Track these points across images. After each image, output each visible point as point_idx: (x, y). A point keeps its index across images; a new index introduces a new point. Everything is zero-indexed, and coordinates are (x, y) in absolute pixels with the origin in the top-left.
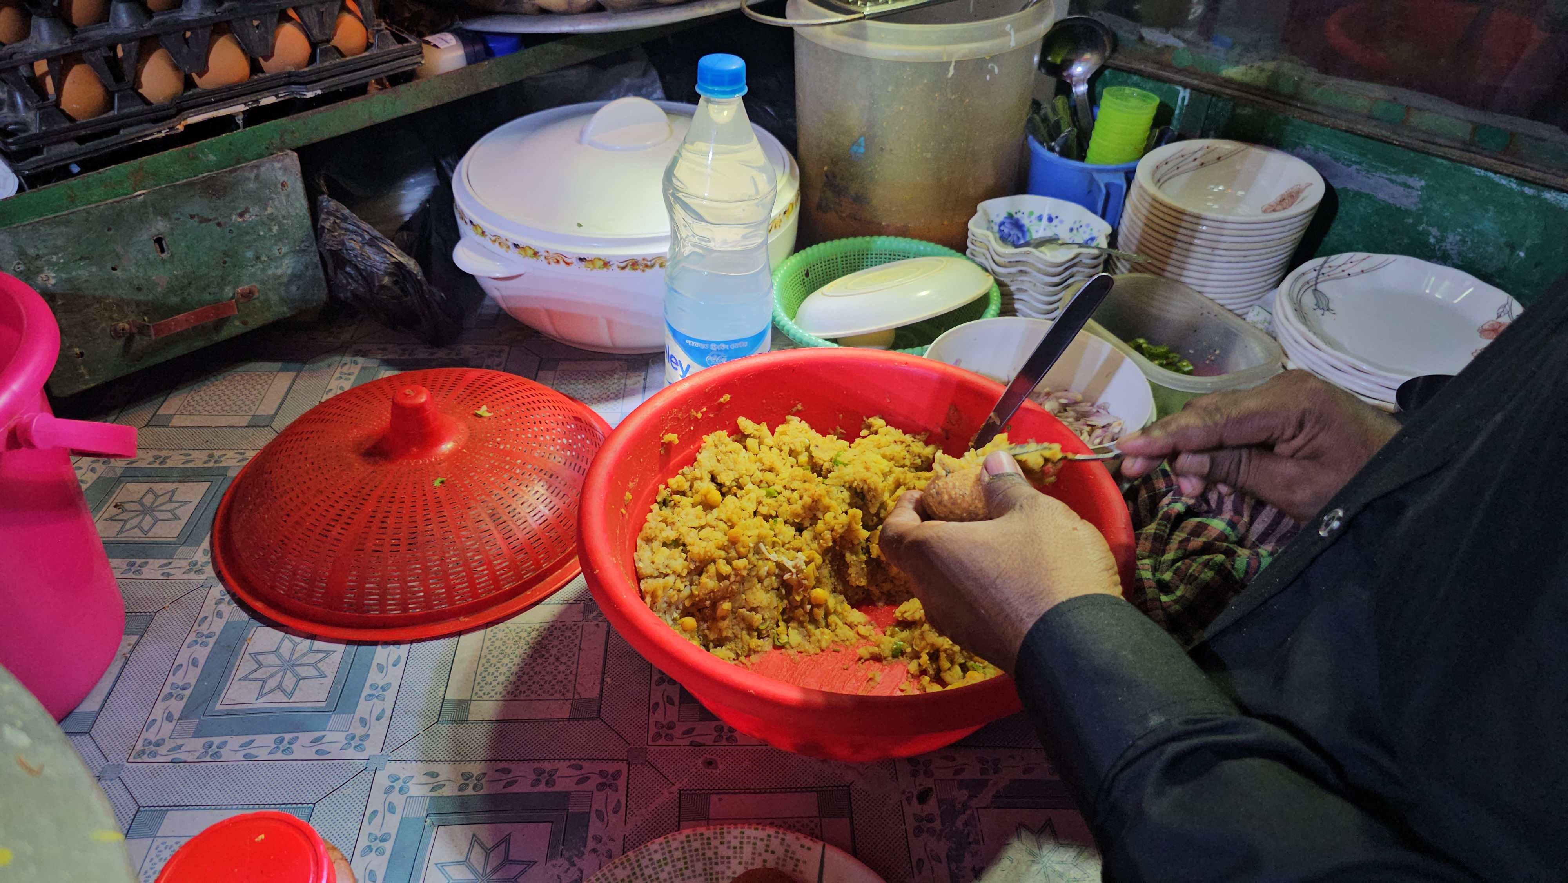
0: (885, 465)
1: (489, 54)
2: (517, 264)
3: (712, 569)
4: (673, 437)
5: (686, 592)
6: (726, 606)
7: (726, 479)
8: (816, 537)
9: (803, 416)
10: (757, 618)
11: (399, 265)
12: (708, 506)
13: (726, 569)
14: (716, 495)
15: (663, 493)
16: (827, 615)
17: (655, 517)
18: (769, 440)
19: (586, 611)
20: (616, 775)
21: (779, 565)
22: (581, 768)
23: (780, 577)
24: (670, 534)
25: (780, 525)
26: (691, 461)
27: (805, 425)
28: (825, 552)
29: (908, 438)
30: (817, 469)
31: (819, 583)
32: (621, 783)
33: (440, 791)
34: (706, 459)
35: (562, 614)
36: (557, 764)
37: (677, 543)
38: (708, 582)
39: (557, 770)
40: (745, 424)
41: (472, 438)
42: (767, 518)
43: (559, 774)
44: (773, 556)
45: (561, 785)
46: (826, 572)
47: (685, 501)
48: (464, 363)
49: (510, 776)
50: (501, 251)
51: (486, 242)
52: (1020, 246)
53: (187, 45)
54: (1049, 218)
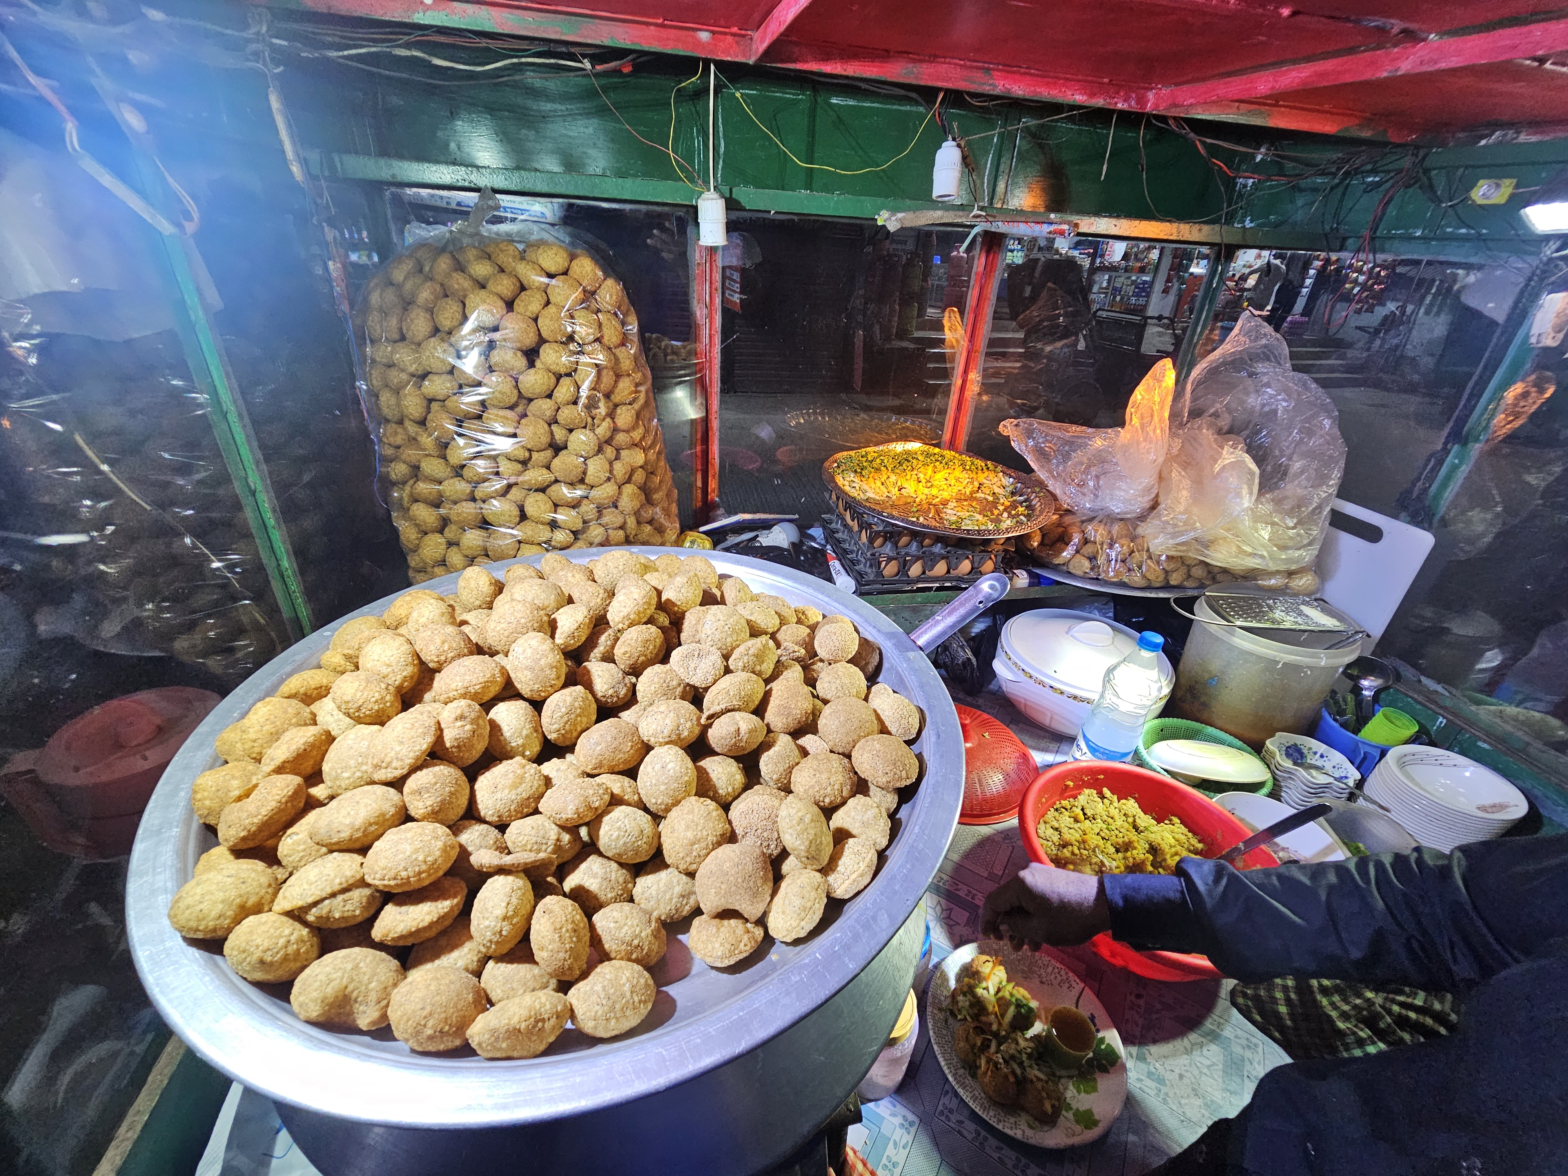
0: (1173, 842)
1: (1039, 584)
2: (1022, 677)
3: (1070, 848)
4: (1071, 784)
5: (1055, 852)
7: (1089, 813)
8: (1125, 858)
9: (1137, 800)
11: (969, 659)
12: (1076, 821)
13: (1076, 851)
14: (1082, 817)
15: (1057, 806)
17: (1052, 813)
18: (1116, 804)
19: (1005, 839)
21: (1102, 862)
23: (1100, 867)
24: (1057, 825)
25: (1109, 844)
26: (1075, 797)
27: (1136, 805)
29: (1190, 835)
30: (1136, 828)
34: (1082, 799)
35: (995, 835)
37: (1056, 829)
38: (1066, 852)
40: (1106, 791)
41: (979, 744)
42: (1103, 838)
44: (1101, 857)
47: (1066, 813)
48: (978, 707)
49: (958, 887)
50: (1016, 670)
51: (1010, 663)
52: (1295, 764)
53: (930, 561)
54: (1322, 756)
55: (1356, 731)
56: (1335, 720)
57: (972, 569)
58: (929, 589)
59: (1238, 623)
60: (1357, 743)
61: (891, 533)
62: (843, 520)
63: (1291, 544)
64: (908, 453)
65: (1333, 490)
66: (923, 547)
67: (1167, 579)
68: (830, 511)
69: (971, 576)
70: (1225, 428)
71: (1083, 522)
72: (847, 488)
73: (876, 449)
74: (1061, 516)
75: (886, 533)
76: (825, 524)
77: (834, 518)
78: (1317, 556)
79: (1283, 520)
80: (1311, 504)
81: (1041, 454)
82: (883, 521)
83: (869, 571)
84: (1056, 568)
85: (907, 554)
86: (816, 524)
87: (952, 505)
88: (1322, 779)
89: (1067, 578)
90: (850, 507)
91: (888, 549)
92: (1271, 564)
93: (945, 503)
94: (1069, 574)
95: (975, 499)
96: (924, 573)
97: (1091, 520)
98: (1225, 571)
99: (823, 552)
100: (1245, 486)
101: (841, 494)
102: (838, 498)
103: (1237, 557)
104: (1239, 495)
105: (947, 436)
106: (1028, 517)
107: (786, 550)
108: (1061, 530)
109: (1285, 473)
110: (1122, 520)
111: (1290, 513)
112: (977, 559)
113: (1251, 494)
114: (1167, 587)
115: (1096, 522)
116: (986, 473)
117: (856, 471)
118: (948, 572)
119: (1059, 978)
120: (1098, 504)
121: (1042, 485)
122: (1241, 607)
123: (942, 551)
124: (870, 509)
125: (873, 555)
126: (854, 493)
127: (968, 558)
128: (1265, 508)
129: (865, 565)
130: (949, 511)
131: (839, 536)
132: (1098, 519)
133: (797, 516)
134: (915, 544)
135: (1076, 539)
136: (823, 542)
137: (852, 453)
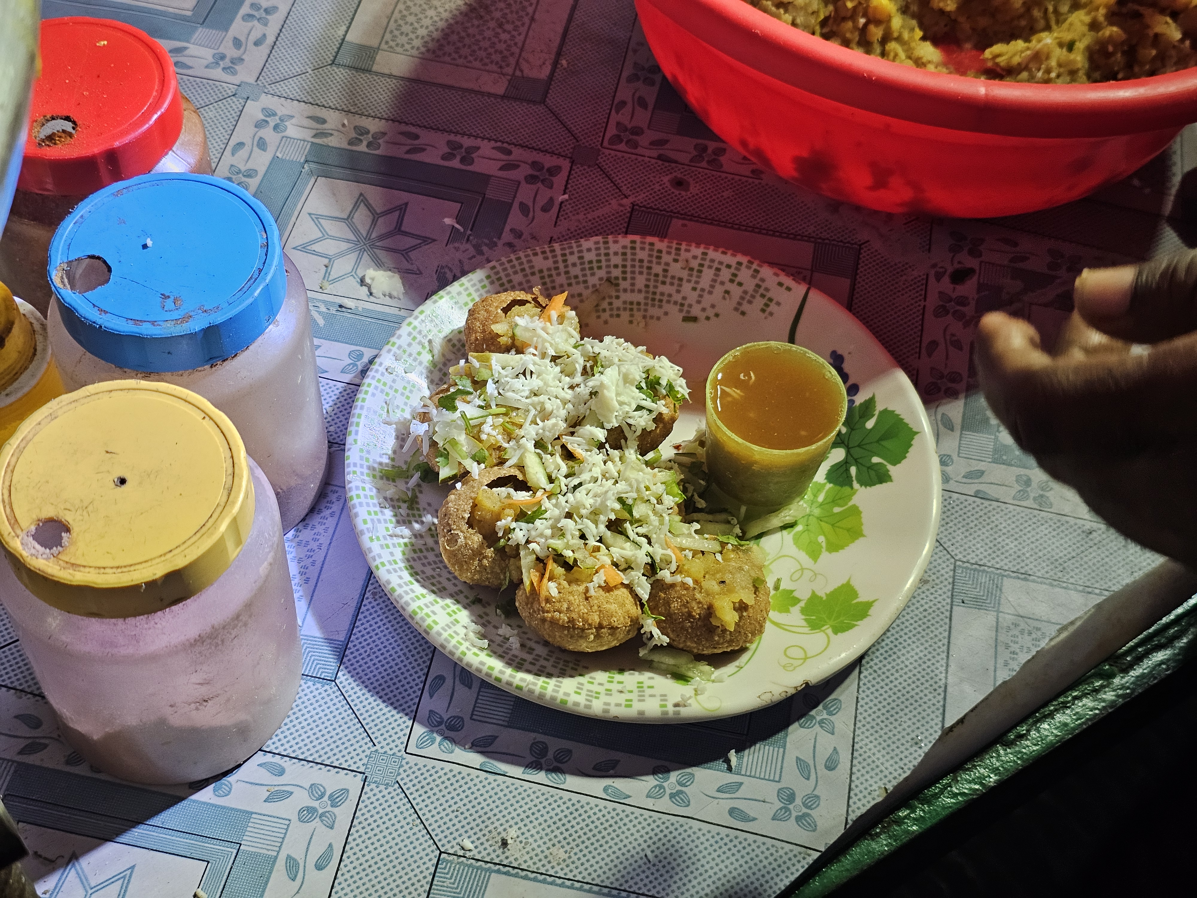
20: (554, 171)
22: (509, 153)
32: (559, 179)
33: (325, 140)
36: (478, 142)
39: (478, 148)
43: (480, 152)
45: (480, 166)
49: (416, 142)
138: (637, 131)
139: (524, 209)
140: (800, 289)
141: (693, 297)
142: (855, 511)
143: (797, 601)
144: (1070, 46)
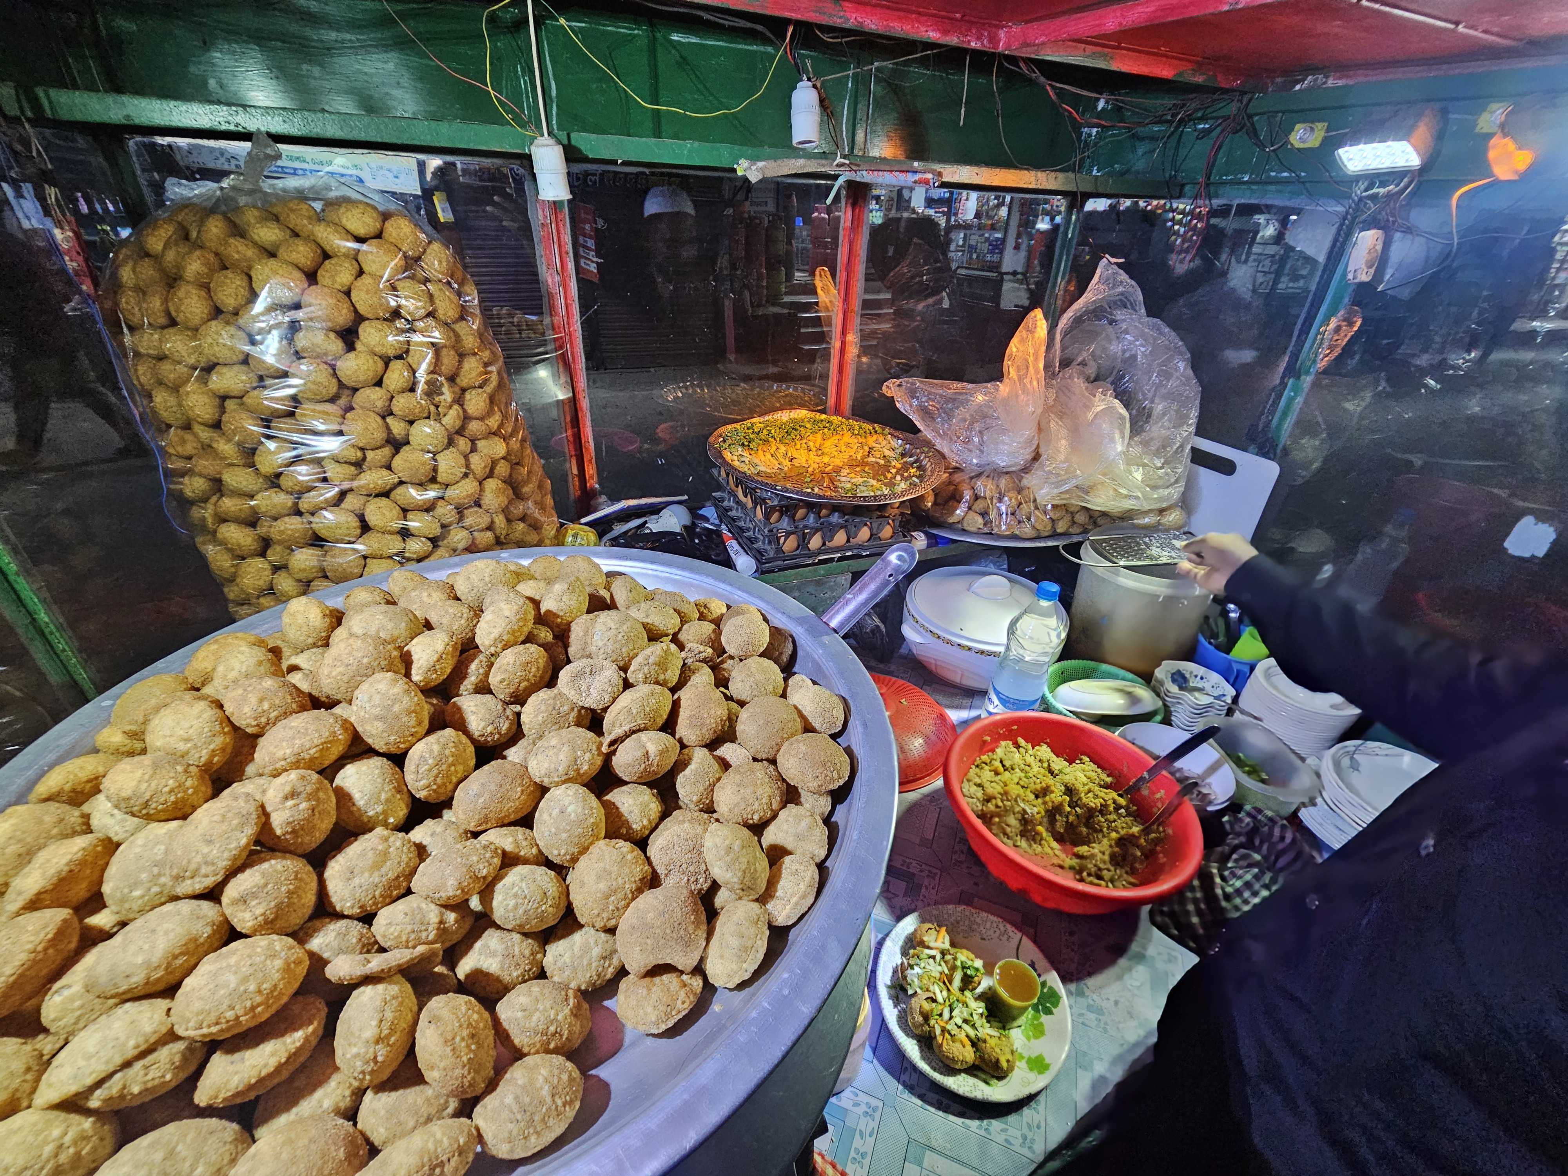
0: (1085, 780)
1: (937, 544)
2: (930, 639)
3: (994, 801)
4: (988, 738)
5: (981, 807)
6: (997, 820)
7: (1007, 764)
8: (1045, 803)
9: (1049, 745)
10: (1008, 830)
11: (877, 626)
12: (997, 773)
13: (1000, 804)
14: (1001, 769)
15: (978, 762)
16: (1041, 839)
17: (974, 770)
18: (1031, 752)
19: (931, 801)
20: (936, 874)
21: (1024, 810)
23: (1023, 815)
24: (978, 781)
25: (1028, 792)
26: (993, 751)
27: (1049, 750)
28: (1047, 811)
29: (1099, 770)
30: (1051, 772)
31: (1040, 824)
32: (937, 878)
34: (1000, 751)
37: (979, 785)
38: (991, 806)
39: (912, 863)
40: (1021, 741)
41: (897, 712)
42: (1023, 787)
43: (913, 865)
44: (1022, 805)
46: (1045, 820)
47: (987, 768)
48: (891, 673)
50: (924, 632)
51: (917, 626)
52: (1181, 688)
53: (829, 531)
54: (1202, 678)
55: (1228, 652)
56: (1210, 643)
57: (872, 535)
58: (831, 560)
59: (1122, 563)
60: (1230, 662)
61: (786, 506)
62: (735, 496)
63: (1160, 483)
64: (794, 421)
65: (1192, 429)
66: (820, 518)
67: (1054, 528)
68: (719, 487)
69: (870, 543)
70: (1093, 376)
71: (972, 478)
72: (736, 464)
73: (762, 419)
74: (951, 474)
75: (781, 507)
76: (717, 503)
77: (726, 495)
78: (1184, 494)
79: (1152, 460)
80: (1174, 443)
81: (925, 413)
82: (777, 495)
83: (769, 548)
84: (951, 527)
85: (806, 527)
86: (708, 504)
87: (844, 472)
88: (1205, 700)
89: (962, 535)
90: (741, 483)
91: (785, 523)
92: (1145, 504)
93: (838, 470)
94: (964, 531)
95: (867, 464)
96: (824, 544)
97: (979, 475)
98: (1104, 514)
99: (718, 533)
100: (1117, 431)
101: (731, 470)
102: (728, 474)
103: (1114, 500)
104: (1112, 440)
105: (831, 401)
106: (920, 477)
107: (679, 534)
108: (952, 488)
109: (1149, 416)
110: (1007, 473)
111: (1157, 453)
112: (875, 525)
113: (1123, 438)
114: (1054, 535)
115: (983, 477)
116: (875, 437)
117: (743, 445)
118: (848, 541)
119: (998, 932)
120: (985, 460)
121: (929, 444)
122: (1121, 547)
123: (840, 521)
124: (762, 483)
125: (771, 531)
126: (744, 468)
127: (866, 525)
128: (1135, 451)
129: (764, 543)
130: (844, 479)
131: (733, 513)
132: (986, 474)
133: (686, 497)
134: (812, 517)
135: (967, 495)
136: (717, 522)
137: (738, 426)
138: (961, 862)
139: (927, 888)
140: (1019, 935)
141: (984, 931)
142: (1041, 1024)
143: (1023, 1058)
144: (1103, 853)
